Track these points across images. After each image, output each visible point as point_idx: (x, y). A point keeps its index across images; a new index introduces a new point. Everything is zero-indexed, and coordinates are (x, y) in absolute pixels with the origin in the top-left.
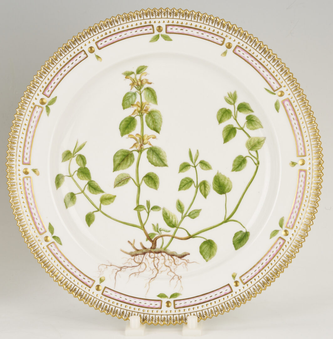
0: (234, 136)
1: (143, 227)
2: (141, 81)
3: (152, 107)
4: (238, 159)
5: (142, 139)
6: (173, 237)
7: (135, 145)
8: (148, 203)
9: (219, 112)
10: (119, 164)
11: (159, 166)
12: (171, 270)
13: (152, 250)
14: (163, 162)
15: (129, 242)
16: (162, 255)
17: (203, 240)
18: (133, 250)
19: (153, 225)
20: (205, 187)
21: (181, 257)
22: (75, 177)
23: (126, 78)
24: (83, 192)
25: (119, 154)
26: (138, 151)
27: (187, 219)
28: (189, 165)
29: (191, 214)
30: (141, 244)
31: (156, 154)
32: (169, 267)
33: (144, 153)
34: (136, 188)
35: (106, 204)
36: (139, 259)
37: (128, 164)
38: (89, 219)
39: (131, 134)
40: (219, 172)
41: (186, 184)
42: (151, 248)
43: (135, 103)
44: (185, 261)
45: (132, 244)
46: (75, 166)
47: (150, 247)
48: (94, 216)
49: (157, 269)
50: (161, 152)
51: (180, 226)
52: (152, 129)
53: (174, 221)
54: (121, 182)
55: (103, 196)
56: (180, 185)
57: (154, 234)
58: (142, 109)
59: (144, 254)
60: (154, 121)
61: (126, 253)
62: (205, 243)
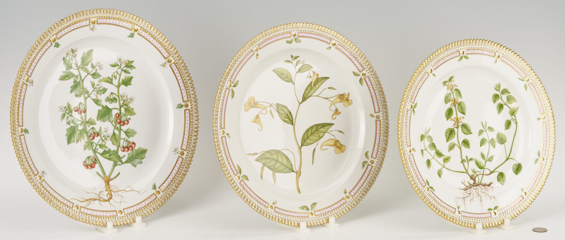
0: (503, 109)
1: (467, 173)
2: (452, 86)
3: (459, 100)
4: (507, 122)
5: (457, 120)
6: (483, 175)
7: (454, 124)
8: (467, 157)
9: (493, 97)
10: (449, 137)
11: (468, 134)
12: (486, 195)
13: (474, 185)
14: (469, 132)
15: (462, 182)
16: (480, 187)
17: (498, 173)
18: (465, 187)
19: (472, 170)
20: (493, 142)
21: (489, 185)
22: (428, 149)
23: (444, 85)
24: (434, 158)
25: (448, 131)
26: (457, 128)
27: (488, 162)
28: (483, 131)
29: (489, 159)
30: (468, 182)
31: (466, 127)
32: (484, 192)
33: (460, 128)
34: (459, 149)
35: (447, 163)
36: (469, 191)
37: (453, 136)
38: (440, 174)
39: (451, 118)
40: (499, 132)
41: (483, 142)
42: (474, 184)
43: (451, 99)
44: (491, 187)
45: (463, 184)
46: (427, 143)
48: (442, 171)
49: (479, 195)
50: (468, 126)
51: (485, 168)
52: (461, 113)
53: (481, 165)
54: (451, 148)
55: (444, 158)
56: (481, 143)
57: (473, 175)
58: (455, 103)
59: (470, 188)
60: (462, 108)
61: (461, 189)
62: (499, 174)
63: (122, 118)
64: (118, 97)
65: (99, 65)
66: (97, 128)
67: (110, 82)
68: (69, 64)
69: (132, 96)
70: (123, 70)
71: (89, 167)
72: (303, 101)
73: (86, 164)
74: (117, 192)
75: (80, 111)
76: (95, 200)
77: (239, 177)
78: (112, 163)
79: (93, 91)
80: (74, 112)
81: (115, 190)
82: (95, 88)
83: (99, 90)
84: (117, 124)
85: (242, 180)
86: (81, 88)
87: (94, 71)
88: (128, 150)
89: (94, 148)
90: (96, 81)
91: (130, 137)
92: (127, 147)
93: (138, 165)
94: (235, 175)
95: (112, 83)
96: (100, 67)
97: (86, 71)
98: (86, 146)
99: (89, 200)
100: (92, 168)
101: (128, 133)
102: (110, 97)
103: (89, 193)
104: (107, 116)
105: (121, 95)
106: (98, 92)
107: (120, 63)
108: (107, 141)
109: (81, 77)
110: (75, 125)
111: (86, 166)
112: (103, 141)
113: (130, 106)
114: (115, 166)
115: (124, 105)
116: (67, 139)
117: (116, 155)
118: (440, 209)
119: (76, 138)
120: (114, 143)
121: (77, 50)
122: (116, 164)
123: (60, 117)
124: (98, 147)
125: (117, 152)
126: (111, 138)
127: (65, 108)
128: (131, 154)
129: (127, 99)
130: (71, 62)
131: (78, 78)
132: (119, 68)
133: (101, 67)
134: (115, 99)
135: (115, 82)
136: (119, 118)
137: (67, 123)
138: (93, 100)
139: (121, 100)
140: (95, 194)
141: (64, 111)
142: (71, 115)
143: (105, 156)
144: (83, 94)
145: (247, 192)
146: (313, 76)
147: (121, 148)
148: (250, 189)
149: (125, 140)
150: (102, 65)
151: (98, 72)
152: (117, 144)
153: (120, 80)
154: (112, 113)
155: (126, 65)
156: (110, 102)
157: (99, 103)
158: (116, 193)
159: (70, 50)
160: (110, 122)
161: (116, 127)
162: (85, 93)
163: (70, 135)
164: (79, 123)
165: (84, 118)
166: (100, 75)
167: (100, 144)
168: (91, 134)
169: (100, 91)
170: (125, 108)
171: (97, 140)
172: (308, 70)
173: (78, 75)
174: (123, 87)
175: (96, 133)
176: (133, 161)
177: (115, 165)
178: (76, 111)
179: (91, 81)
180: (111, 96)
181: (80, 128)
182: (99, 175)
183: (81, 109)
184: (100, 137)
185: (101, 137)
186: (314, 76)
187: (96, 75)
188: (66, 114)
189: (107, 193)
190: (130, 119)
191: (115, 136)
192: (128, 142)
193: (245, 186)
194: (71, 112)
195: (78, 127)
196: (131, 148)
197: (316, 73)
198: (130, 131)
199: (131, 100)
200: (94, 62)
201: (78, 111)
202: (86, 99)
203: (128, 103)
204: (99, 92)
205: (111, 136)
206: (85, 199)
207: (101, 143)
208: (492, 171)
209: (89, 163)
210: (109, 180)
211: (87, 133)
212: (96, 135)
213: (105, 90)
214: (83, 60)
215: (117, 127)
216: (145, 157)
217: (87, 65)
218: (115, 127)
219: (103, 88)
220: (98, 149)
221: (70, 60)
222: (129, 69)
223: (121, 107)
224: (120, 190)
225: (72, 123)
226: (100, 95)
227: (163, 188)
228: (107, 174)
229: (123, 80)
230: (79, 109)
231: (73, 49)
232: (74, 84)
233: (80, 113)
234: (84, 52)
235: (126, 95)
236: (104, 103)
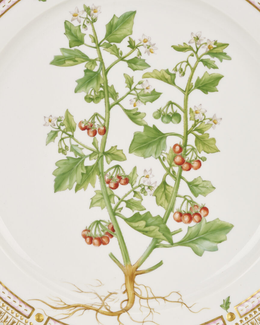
63: (187, 155)
64: (185, 111)
65: (148, 43)
66: (127, 168)
67: (169, 81)
68: (78, 35)
69: (215, 115)
70: (202, 61)
71: (95, 241)
73: (89, 234)
74: (147, 299)
75: (93, 130)
76: (87, 308)
78: (148, 240)
79: (129, 93)
80: (78, 129)
81: (144, 295)
82: (133, 87)
83: (142, 93)
84: (174, 166)
86: (101, 84)
87: (134, 54)
88: (191, 219)
89: (113, 206)
90: (137, 76)
91: (200, 195)
92: (189, 214)
93: (206, 254)
95: (173, 83)
96: (148, 48)
97: (117, 52)
98: (95, 200)
99: (74, 307)
100: (102, 245)
101: (197, 186)
102: (165, 110)
103: (83, 292)
104: (154, 147)
105: (191, 109)
106: (138, 97)
107: (196, 44)
108: (145, 195)
109: (102, 63)
110: (78, 157)
111: (88, 239)
112: (137, 195)
113: (208, 134)
114: (155, 247)
115: (196, 130)
116: (55, 180)
117: (162, 226)
119: (76, 181)
120: (160, 202)
121: (98, 9)
122: (157, 244)
123: (45, 137)
124: (123, 204)
125: (164, 221)
126: (157, 191)
127: (58, 121)
128: (194, 230)
129: (205, 119)
130: (83, 31)
131: (96, 65)
132: (193, 56)
133: (151, 48)
134: (176, 115)
135: (182, 82)
136: (180, 154)
137: (59, 149)
138: (125, 110)
139: (190, 120)
140: (96, 296)
141: (56, 127)
142: (71, 136)
143: (136, 225)
144: (105, 97)
147: (175, 214)
149: (186, 199)
150: (154, 44)
151: (143, 57)
152: (168, 205)
153: (192, 79)
154: (165, 143)
155: (208, 50)
156: (165, 119)
157: (139, 120)
158: (144, 302)
159: (82, 9)
160: (158, 160)
161: (171, 172)
162: (108, 97)
163: (64, 174)
164: (87, 152)
165: (99, 146)
166: (146, 63)
167: (129, 201)
168: (112, 177)
169: (145, 95)
170: (196, 136)
171: (122, 190)
173: (96, 59)
174: (197, 93)
175: (123, 178)
176: (197, 244)
177: (155, 245)
178: (83, 129)
179: (124, 74)
180: (167, 109)
181: (89, 162)
182: (114, 261)
183: (97, 126)
184: (132, 186)
185: (134, 186)
187: (138, 63)
188: (60, 133)
189: (125, 297)
190: (204, 159)
191: (165, 189)
192: (191, 205)
194: (73, 129)
195: (84, 160)
196: (196, 218)
198: (201, 182)
199: (211, 122)
200: (136, 37)
201: (88, 129)
202: (109, 107)
203: (205, 128)
204: (141, 98)
205: (156, 188)
206: (65, 304)
207: (132, 199)
209: (98, 233)
210: (136, 273)
211: (102, 174)
212: (122, 181)
213: (155, 95)
214: (111, 28)
215: (174, 172)
216: (225, 240)
217: (119, 41)
218: (168, 170)
219: (151, 89)
220: (122, 208)
221: (81, 27)
222: (216, 60)
223: (187, 133)
224: (156, 295)
225: (71, 151)
226: (143, 104)
227: (243, 310)
228: (134, 260)
229: (198, 81)
230: (92, 126)
231: (87, 6)
232: (85, 75)
233: (91, 134)
234: (114, 15)
235: (203, 111)
236: (150, 121)
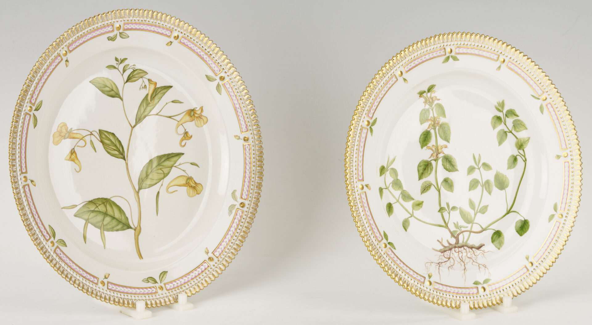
1: (447, 226)
6: (471, 232)
8: (448, 205)
12: (473, 261)
13: (457, 246)
15: (438, 240)
16: (464, 249)
18: (442, 248)
20: (489, 186)
21: (479, 248)
27: (479, 214)
29: (481, 210)
30: (448, 241)
32: (471, 258)
36: (447, 255)
38: (405, 225)
42: (456, 244)
44: (482, 252)
45: (440, 242)
47: (454, 243)
48: (409, 221)
49: (463, 261)
52: (443, 140)
59: (450, 249)
61: (437, 251)
62: (495, 233)
72: (137, 123)
77: (52, 242)
85: (58, 247)
94: (47, 240)
118: (401, 277)
145: (66, 264)
146: (149, 85)
148: (70, 260)
172: (142, 77)
186: (151, 86)
193: (62, 255)
197: (153, 81)
208: (484, 227)
